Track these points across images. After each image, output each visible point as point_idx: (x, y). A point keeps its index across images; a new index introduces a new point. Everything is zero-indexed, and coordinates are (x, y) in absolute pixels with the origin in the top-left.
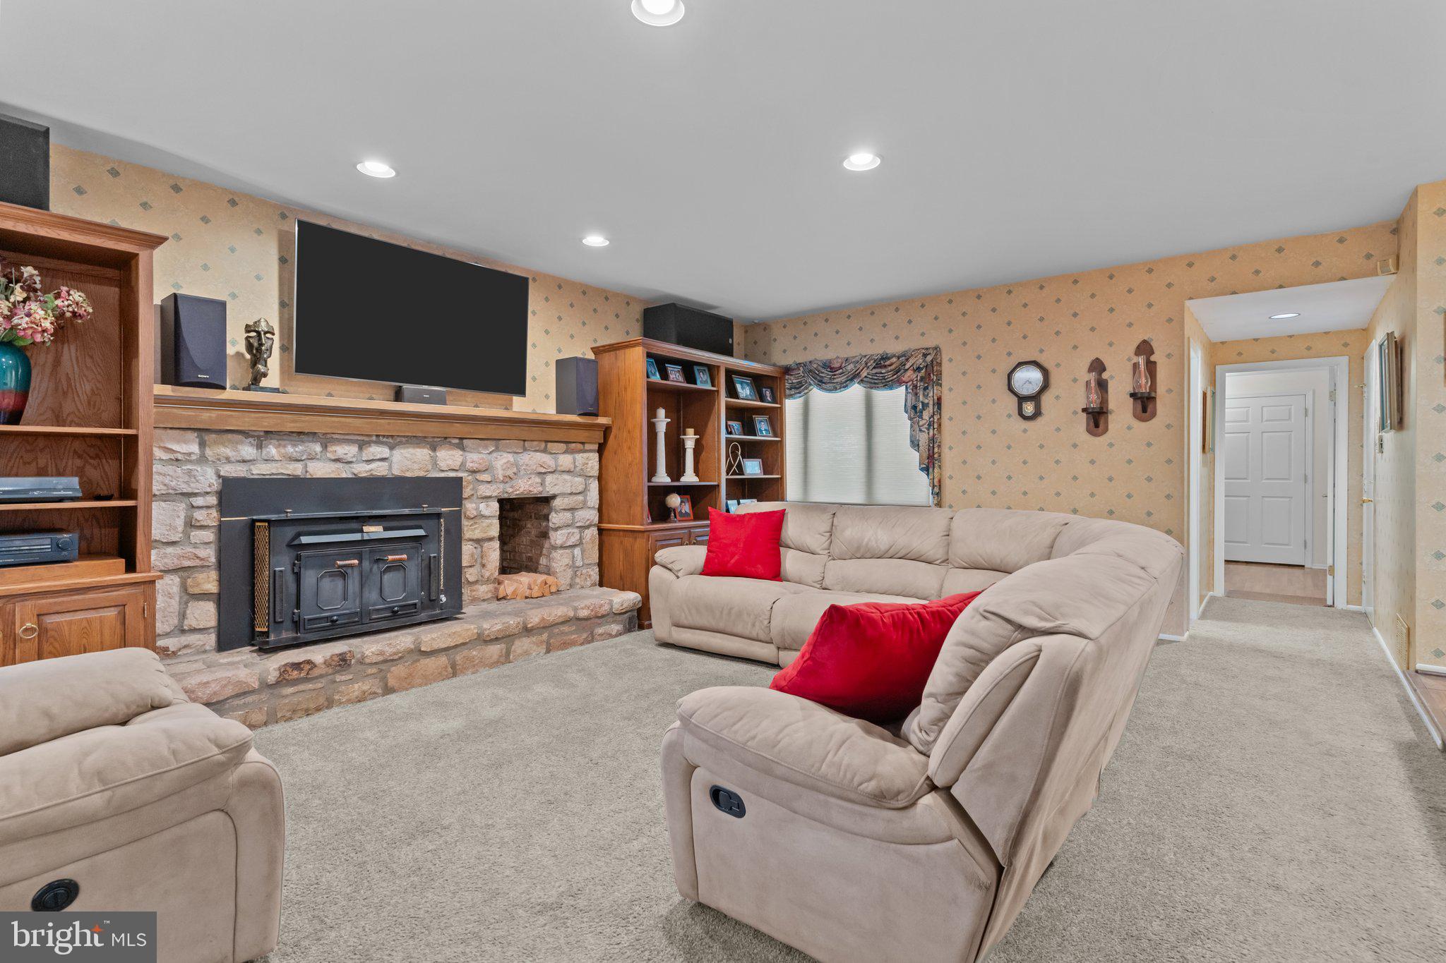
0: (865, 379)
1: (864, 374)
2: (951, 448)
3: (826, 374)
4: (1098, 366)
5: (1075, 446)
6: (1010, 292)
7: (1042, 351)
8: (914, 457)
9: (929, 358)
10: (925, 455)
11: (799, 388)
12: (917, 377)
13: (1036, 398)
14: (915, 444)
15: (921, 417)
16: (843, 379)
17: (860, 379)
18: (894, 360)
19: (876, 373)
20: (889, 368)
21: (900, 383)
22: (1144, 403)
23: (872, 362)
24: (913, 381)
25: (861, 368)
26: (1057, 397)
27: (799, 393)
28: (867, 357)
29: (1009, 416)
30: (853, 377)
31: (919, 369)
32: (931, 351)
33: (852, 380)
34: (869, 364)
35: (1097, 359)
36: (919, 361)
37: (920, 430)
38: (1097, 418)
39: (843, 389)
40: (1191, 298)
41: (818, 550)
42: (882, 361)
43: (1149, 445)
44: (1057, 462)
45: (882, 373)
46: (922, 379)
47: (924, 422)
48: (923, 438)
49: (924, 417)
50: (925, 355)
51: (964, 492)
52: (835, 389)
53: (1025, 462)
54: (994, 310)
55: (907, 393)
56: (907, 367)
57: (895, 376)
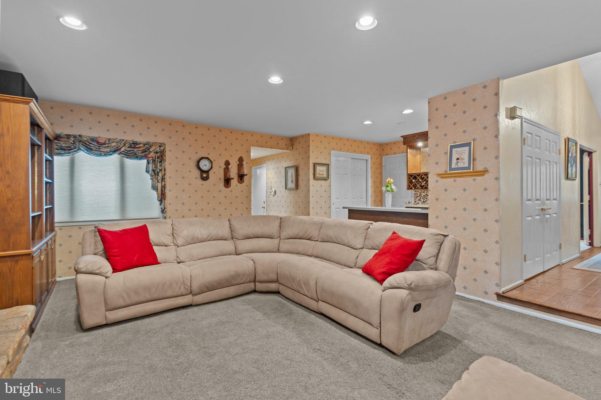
0: (123, 152)
1: (123, 149)
2: (170, 191)
3: (94, 145)
4: (227, 163)
5: (220, 191)
6: (197, 128)
7: (209, 154)
8: (154, 195)
9: (162, 148)
10: (160, 193)
11: (68, 150)
12: (155, 156)
13: (207, 172)
14: (154, 188)
15: (158, 175)
16: (108, 150)
17: (120, 152)
18: (142, 145)
19: (130, 150)
20: (140, 149)
21: (146, 157)
22: (241, 177)
23: (128, 144)
24: (153, 157)
25: (121, 146)
26: (214, 173)
27: (69, 153)
28: (125, 141)
29: (196, 178)
30: (116, 150)
31: (157, 153)
32: (163, 145)
33: (115, 151)
34: (126, 145)
35: (228, 160)
36: (158, 149)
37: (158, 182)
38: (227, 181)
39: (108, 156)
40: (252, 146)
41: (170, 244)
42: (134, 144)
43: (242, 191)
44: (214, 197)
45: (134, 151)
46: (158, 157)
47: (160, 178)
48: (159, 185)
49: (160, 176)
50: (160, 146)
51: (176, 210)
52: (100, 155)
53: (202, 197)
54: (190, 133)
55: (148, 163)
56: (151, 150)
57: (144, 154)
